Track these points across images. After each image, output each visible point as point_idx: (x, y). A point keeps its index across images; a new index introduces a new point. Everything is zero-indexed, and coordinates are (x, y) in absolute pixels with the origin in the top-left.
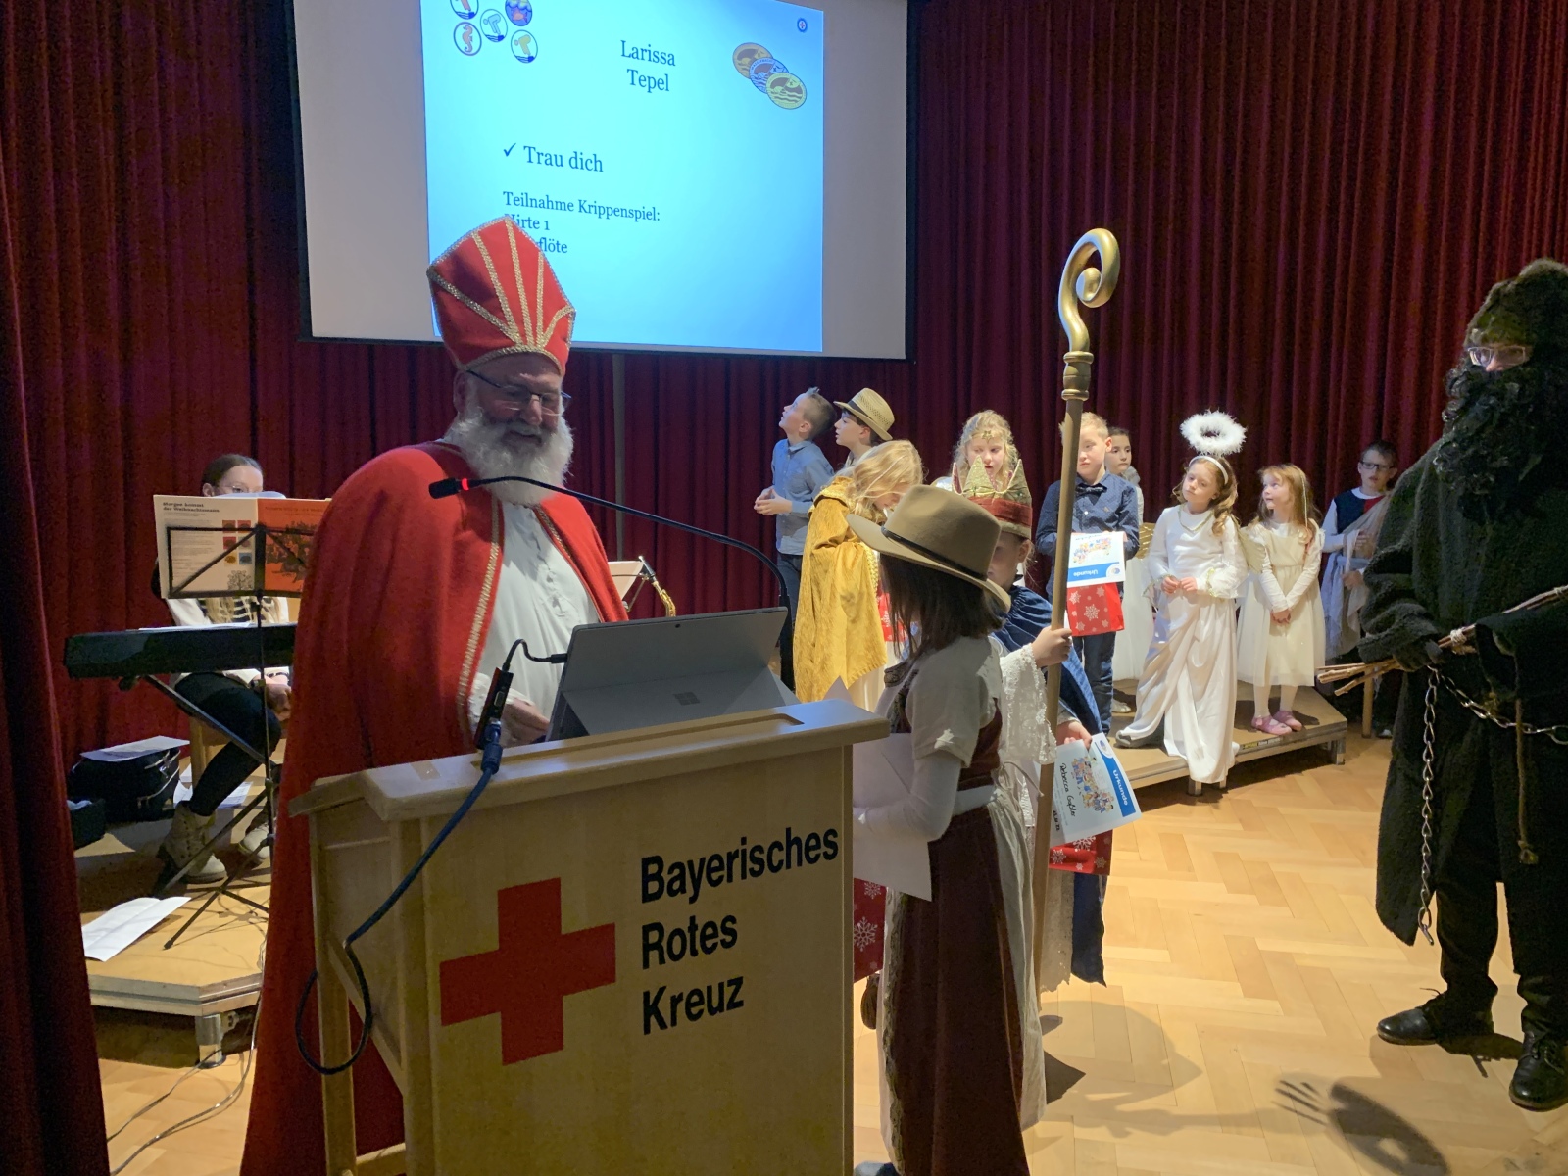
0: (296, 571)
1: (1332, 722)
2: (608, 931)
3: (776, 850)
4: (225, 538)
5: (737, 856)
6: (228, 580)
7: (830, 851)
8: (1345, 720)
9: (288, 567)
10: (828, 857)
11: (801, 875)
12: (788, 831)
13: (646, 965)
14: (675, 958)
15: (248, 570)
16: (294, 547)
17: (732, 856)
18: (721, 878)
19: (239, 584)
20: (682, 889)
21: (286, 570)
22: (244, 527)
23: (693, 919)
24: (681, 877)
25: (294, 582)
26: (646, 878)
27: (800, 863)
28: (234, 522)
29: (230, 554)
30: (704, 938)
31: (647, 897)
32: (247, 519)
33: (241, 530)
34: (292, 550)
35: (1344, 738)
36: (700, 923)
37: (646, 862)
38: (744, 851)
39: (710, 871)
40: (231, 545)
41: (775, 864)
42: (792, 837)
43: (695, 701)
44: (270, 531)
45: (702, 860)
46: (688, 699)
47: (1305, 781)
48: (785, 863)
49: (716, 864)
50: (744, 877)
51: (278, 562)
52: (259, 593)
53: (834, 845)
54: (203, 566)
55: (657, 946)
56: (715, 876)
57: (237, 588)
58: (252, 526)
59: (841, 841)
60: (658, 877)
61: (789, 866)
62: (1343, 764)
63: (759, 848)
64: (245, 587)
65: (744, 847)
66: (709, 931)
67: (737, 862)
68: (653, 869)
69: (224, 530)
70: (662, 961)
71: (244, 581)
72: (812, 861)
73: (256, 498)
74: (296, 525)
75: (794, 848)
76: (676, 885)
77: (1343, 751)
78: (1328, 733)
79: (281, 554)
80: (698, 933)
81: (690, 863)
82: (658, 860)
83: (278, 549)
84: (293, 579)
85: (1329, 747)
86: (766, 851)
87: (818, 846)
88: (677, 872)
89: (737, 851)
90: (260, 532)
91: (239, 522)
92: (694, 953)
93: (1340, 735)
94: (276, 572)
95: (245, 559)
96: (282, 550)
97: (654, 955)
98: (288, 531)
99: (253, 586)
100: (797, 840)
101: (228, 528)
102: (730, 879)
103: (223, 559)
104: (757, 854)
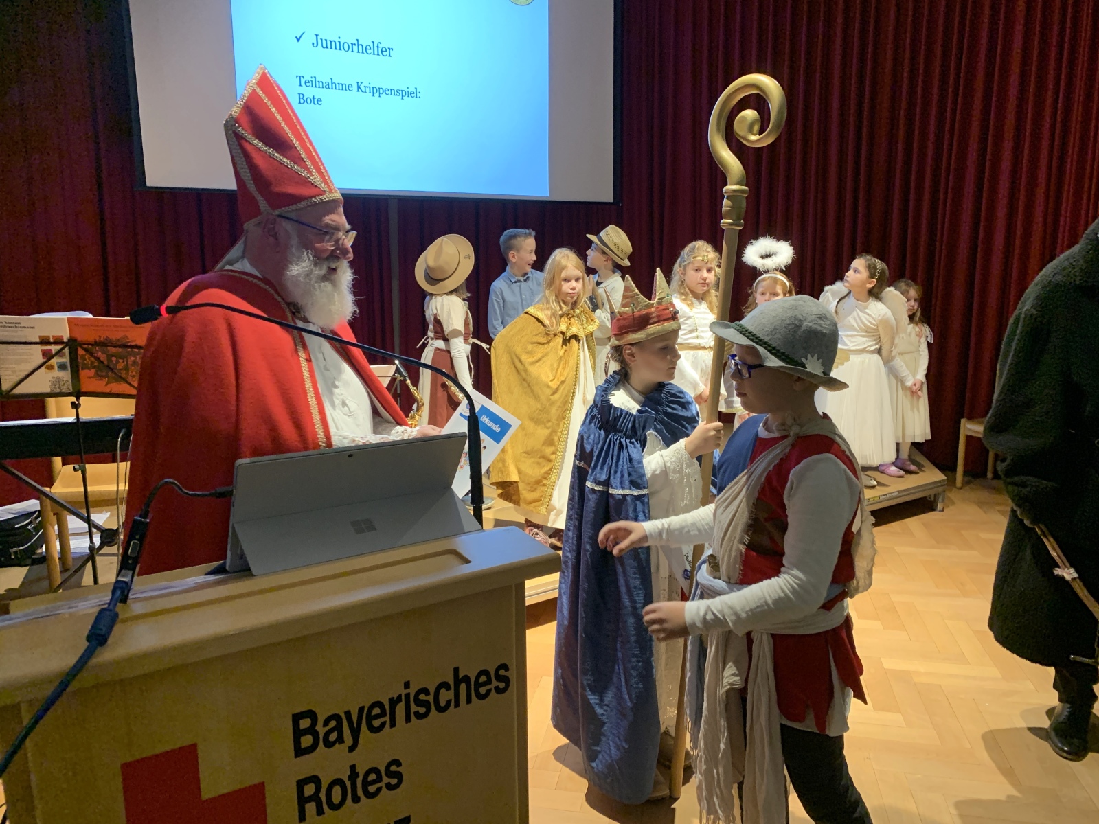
0: (107, 376)
1: (935, 479)
2: (258, 792)
3: (443, 691)
4: (42, 350)
5: (401, 701)
6: (50, 384)
7: (502, 685)
8: (945, 478)
9: (99, 373)
10: (498, 690)
11: (470, 713)
12: (456, 670)
13: (302, 817)
14: (334, 807)
15: (66, 376)
16: (103, 357)
17: (394, 702)
18: (383, 724)
19: (59, 388)
20: (340, 739)
21: (98, 376)
22: (58, 341)
23: (353, 768)
24: (339, 728)
25: (106, 385)
26: (298, 734)
27: (469, 701)
28: (49, 337)
29: (48, 363)
30: (366, 784)
31: (299, 752)
32: (60, 334)
33: (55, 343)
34: (102, 359)
35: (944, 491)
36: (361, 771)
37: (296, 718)
38: (407, 696)
39: (370, 718)
40: (48, 356)
41: (443, 703)
42: (460, 677)
43: (371, 528)
44: (81, 344)
45: (361, 709)
46: (364, 526)
47: (913, 523)
48: (453, 701)
49: (376, 711)
50: (408, 720)
51: (89, 369)
52: (78, 394)
53: (506, 680)
54: (27, 373)
55: (315, 798)
56: (376, 723)
57: (58, 391)
58: (65, 340)
59: (512, 675)
60: (312, 730)
61: (457, 705)
62: (943, 511)
63: (425, 691)
64: (65, 389)
65: (407, 691)
66: (372, 777)
67: (400, 709)
68: (305, 723)
69: (41, 343)
70: (320, 812)
71: (64, 385)
72: (482, 697)
73: (66, 317)
74: (102, 339)
75: (463, 686)
76: (333, 737)
77: (943, 501)
78: (931, 489)
79: (92, 363)
80: (359, 781)
81: (348, 714)
82: (312, 715)
83: (89, 358)
84: (105, 383)
85: (933, 499)
86: (432, 692)
87: (489, 682)
88: (333, 724)
89: (400, 696)
90: (73, 344)
91: (53, 337)
92: (356, 799)
93: (940, 489)
94: (90, 378)
95: (62, 367)
96: (92, 359)
97: (311, 808)
98: (96, 344)
99: (71, 387)
100: (466, 679)
101: (44, 341)
102: (393, 725)
103: (43, 368)
104: (422, 697)
